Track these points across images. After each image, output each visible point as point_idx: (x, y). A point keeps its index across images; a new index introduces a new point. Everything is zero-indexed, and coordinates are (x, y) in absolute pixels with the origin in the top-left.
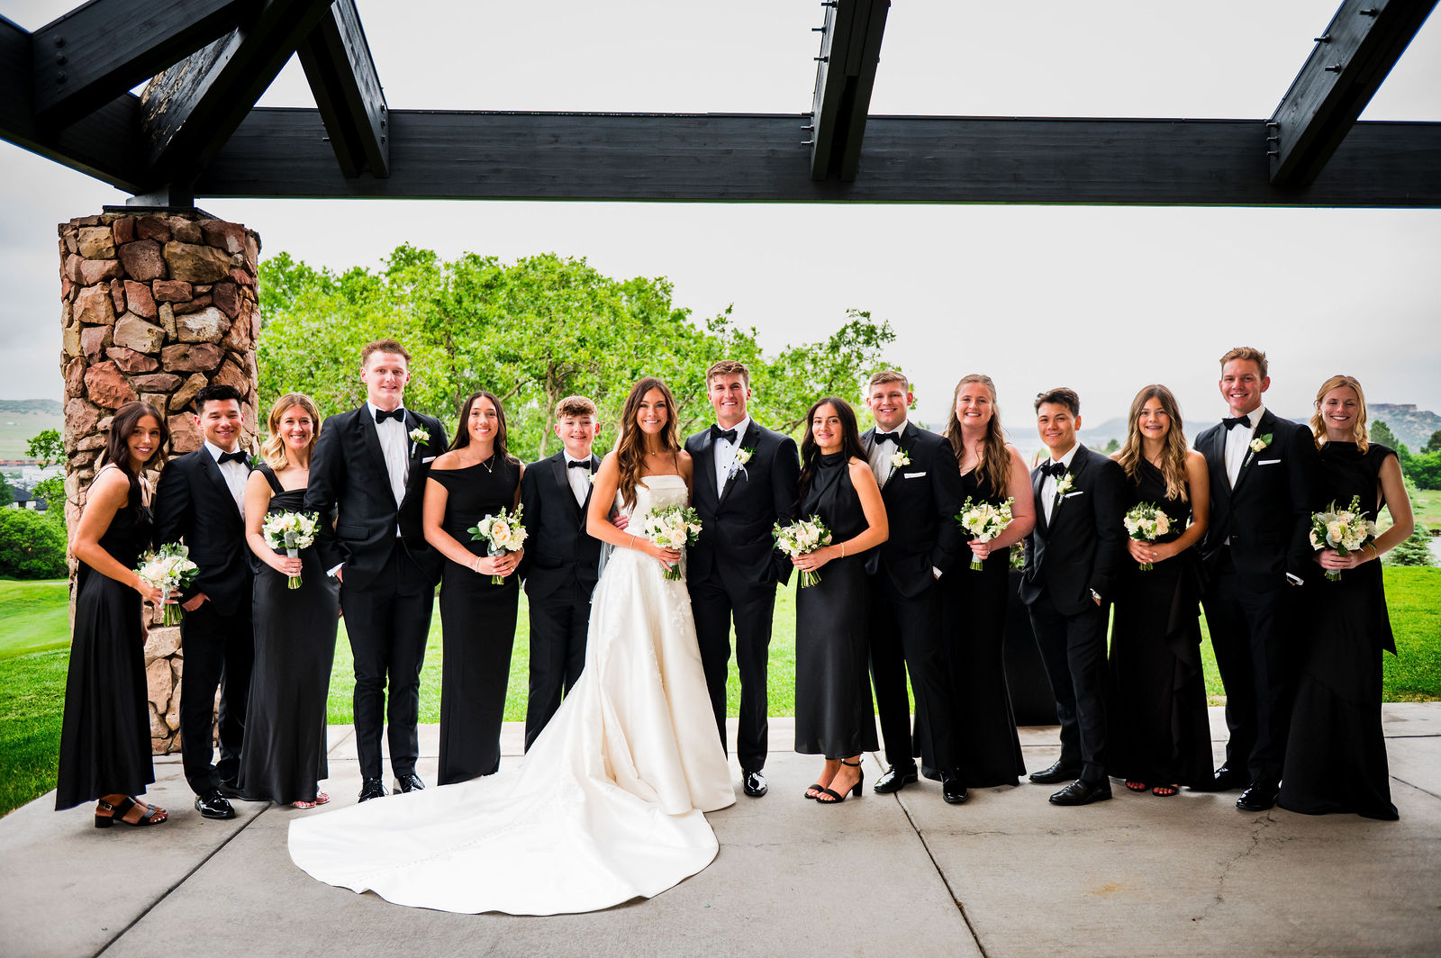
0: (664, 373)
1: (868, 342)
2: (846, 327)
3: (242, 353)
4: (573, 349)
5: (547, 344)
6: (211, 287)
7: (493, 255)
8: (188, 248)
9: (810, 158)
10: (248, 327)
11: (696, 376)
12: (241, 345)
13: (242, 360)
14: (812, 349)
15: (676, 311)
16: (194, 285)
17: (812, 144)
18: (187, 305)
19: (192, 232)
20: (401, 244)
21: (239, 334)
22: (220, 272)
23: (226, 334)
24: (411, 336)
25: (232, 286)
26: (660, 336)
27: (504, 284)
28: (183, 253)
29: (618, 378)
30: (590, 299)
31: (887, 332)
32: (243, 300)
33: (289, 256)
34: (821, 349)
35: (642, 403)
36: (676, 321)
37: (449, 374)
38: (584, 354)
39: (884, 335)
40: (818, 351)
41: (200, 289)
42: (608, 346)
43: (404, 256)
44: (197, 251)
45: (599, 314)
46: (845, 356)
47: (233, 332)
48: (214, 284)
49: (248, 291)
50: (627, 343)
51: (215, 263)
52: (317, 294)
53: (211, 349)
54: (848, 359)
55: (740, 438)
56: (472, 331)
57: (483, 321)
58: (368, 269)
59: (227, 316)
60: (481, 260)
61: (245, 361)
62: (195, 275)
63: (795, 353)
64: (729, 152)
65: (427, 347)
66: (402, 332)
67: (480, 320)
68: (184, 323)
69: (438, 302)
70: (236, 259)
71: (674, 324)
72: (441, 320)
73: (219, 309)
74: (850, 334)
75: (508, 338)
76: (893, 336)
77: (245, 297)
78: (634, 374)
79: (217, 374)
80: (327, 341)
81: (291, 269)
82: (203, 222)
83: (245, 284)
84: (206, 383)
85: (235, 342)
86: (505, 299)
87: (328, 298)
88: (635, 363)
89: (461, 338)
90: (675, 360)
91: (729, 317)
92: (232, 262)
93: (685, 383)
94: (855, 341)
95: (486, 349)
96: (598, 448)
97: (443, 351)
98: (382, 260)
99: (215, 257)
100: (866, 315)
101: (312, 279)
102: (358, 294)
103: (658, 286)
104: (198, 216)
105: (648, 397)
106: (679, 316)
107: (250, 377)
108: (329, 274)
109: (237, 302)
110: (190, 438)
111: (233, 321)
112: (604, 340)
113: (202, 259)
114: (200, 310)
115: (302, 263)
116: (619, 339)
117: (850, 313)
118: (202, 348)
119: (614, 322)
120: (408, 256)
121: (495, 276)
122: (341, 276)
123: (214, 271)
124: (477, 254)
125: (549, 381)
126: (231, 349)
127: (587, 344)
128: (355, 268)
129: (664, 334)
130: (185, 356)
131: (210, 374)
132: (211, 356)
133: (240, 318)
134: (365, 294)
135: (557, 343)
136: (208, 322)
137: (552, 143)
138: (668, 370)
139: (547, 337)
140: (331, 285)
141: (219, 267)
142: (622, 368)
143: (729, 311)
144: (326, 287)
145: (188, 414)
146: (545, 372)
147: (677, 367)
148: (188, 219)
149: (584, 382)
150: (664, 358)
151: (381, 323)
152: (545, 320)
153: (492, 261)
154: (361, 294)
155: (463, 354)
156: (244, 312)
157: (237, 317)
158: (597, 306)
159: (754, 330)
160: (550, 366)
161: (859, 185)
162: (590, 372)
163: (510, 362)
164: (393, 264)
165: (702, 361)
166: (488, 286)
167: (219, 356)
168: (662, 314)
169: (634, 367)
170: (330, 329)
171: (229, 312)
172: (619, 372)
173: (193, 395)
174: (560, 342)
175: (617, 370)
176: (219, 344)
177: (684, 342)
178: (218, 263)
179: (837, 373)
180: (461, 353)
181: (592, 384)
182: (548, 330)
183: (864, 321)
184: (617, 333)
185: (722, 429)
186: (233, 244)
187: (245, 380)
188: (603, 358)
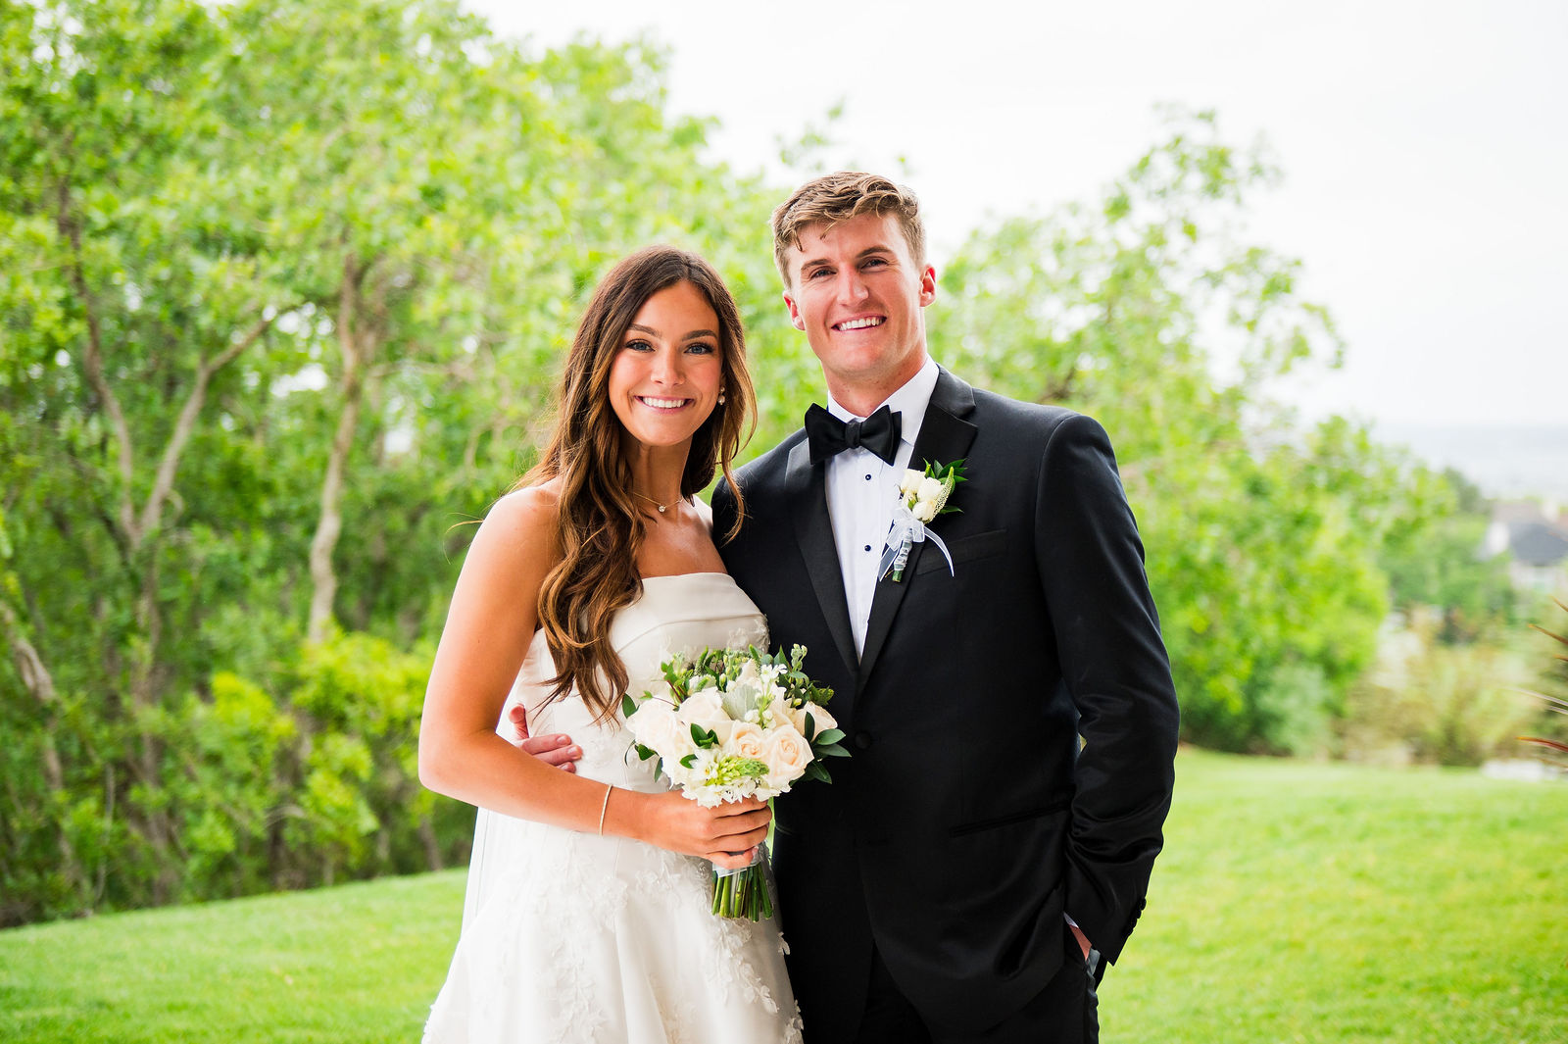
1: (1213, 189)
2: (1154, 150)
4: (409, 219)
5: (337, 205)
14: (1052, 219)
15: (683, 123)
26: (648, 182)
27: (212, 44)
30: (453, 82)
31: (1263, 162)
34: (1077, 217)
35: (632, 335)
36: (684, 148)
38: (440, 230)
39: (1257, 171)
40: (1069, 222)
42: (509, 210)
45: (480, 121)
46: (1147, 230)
54: (1157, 237)
55: (911, 433)
56: (128, 175)
57: (159, 145)
67: (149, 140)
71: (679, 155)
72: (37, 145)
74: (1165, 168)
75: (227, 191)
76: (1280, 173)
86: (216, 85)
89: (96, 191)
94: (1176, 186)
95: (165, 218)
97: (43, 227)
100: (1207, 117)
105: (652, 315)
106: (689, 135)
112: (497, 190)
116: (535, 192)
117: (1162, 114)
119: (523, 145)
121: (187, 22)
125: (347, 311)
127: (450, 204)
129: (658, 177)
135: (366, 201)
139: (337, 187)
142: (546, 269)
143: (836, 113)
146: (334, 285)
149: (443, 307)
152: (330, 140)
155: (105, 234)
158: (475, 101)
160: (348, 269)
162: (457, 280)
163: (234, 252)
166: (170, 51)
168: (648, 128)
169: (582, 265)
174: (373, 198)
180: (97, 234)
181: (464, 315)
182: (340, 167)
183: (1200, 133)
184: (530, 173)
185: (845, 417)
188: (492, 244)
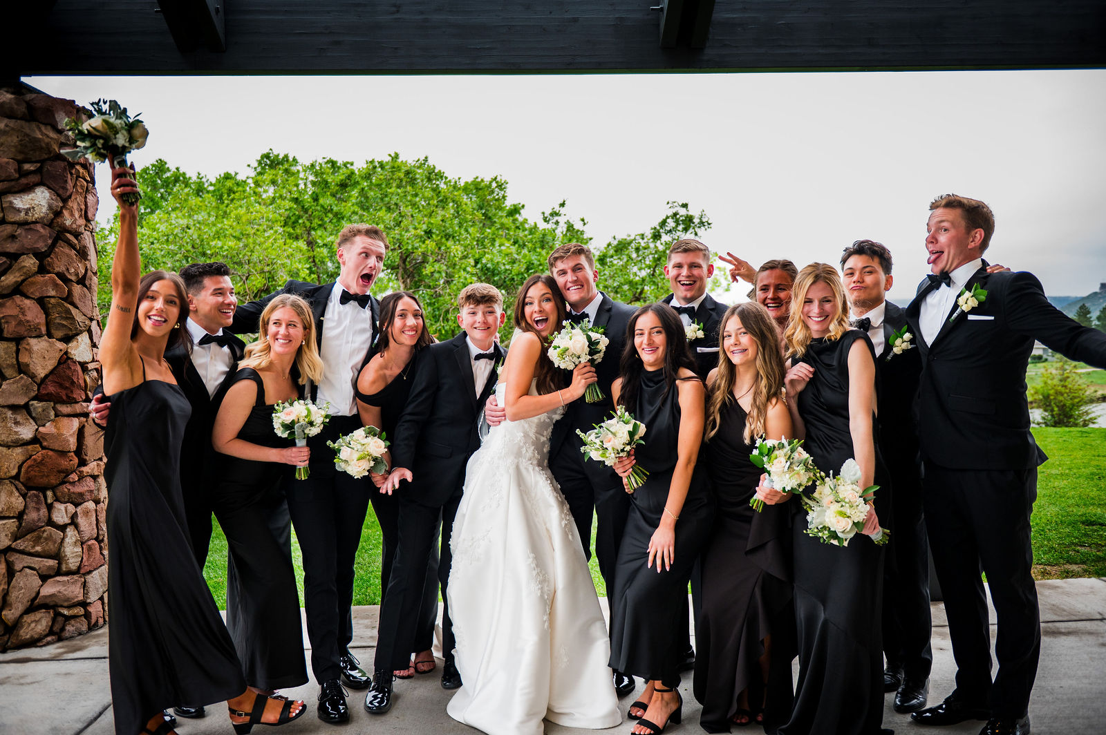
0: (504, 261)
1: (686, 230)
2: (667, 217)
3: (77, 235)
4: (420, 241)
5: (397, 237)
6: (39, 165)
7: (350, 161)
8: (12, 123)
9: (658, 25)
10: (83, 207)
11: (533, 264)
12: (74, 226)
13: (76, 242)
14: (635, 239)
15: (512, 208)
16: (20, 162)
17: (662, 9)
18: (13, 183)
19: (16, 107)
20: (266, 151)
21: (72, 215)
22: (49, 149)
23: (58, 214)
24: (272, 231)
25: (62, 164)
26: (499, 228)
27: (356, 184)
28: (7, 129)
29: (463, 266)
30: (434, 195)
31: (704, 220)
32: (77, 179)
33: (166, 163)
34: (643, 239)
35: (527, 300)
36: (512, 216)
37: (308, 266)
38: (431, 245)
39: (702, 223)
40: (641, 241)
41: (27, 167)
42: (453, 237)
43: (268, 162)
44: (22, 127)
45: (444, 208)
46: (666, 244)
47: (66, 213)
48: (42, 162)
49: (81, 170)
50: (470, 235)
51: (43, 140)
52: (188, 195)
53: (42, 230)
56: (330, 227)
57: (339, 216)
58: (236, 174)
59: (58, 195)
60: (338, 164)
61: (79, 242)
62: (21, 152)
63: (620, 243)
64: (575, 20)
65: (288, 241)
66: (265, 227)
67: (336, 215)
68: (11, 203)
69: (296, 200)
70: (67, 136)
71: (511, 218)
72: (300, 217)
73: (49, 188)
74: (671, 224)
76: (709, 224)
77: (78, 177)
78: (477, 262)
79: (49, 256)
80: (195, 236)
81: (168, 174)
82: (29, 97)
83: (78, 163)
84: (37, 265)
85: (68, 223)
86: (357, 198)
87: (200, 199)
88: (477, 252)
89: (319, 232)
90: (514, 249)
91: (563, 211)
92: (63, 139)
93: (523, 270)
94: (675, 229)
96: (446, 331)
97: (302, 244)
98: (249, 166)
99: (43, 134)
100: (685, 206)
101: (187, 184)
102: (226, 196)
103: (494, 185)
104: (24, 91)
106: (514, 211)
107: (86, 259)
108: (203, 180)
109: (69, 181)
110: (20, 323)
111: (65, 200)
112: (449, 231)
113: (28, 135)
114: (28, 189)
115: (177, 169)
116: (462, 231)
117: (669, 205)
118: (30, 229)
119: (458, 216)
120: (272, 162)
121: (349, 176)
122: (214, 181)
123: (42, 148)
124: (334, 159)
125: (401, 271)
126: (66, 230)
127: (434, 236)
128: (225, 174)
129: (503, 226)
130: (13, 237)
131: (40, 256)
132: (41, 236)
133: (73, 197)
134: (232, 196)
135: (407, 235)
136: (39, 200)
137: (393, 13)
138: (507, 258)
139: (397, 230)
140: (205, 189)
141: (48, 144)
142: (465, 257)
143: (563, 205)
144: (200, 191)
145: (18, 298)
146: (397, 263)
147: (516, 256)
148: (12, 93)
149: (432, 270)
150: (503, 248)
151: (244, 219)
152: (395, 214)
153: (348, 166)
154: (229, 196)
155: (322, 246)
156: (77, 191)
157: (70, 197)
158: (441, 201)
159: (583, 220)
160: (401, 257)
161: (710, 52)
162: (437, 261)
164: (259, 169)
165: (538, 250)
166: (343, 185)
167: (50, 238)
168: (500, 208)
169: (477, 256)
170: (198, 225)
171: (61, 192)
172: (463, 261)
173: (22, 277)
174: (409, 234)
175: (461, 259)
176: (50, 224)
177: (521, 234)
178: (47, 140)
179: (659, 259)
181: (439, 272)
182: (398, 224)
183: (683, 212)
184: (460, 225)
186: (64, 121)
187: (81, 262)
188: (448, 249)
